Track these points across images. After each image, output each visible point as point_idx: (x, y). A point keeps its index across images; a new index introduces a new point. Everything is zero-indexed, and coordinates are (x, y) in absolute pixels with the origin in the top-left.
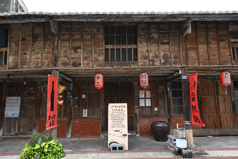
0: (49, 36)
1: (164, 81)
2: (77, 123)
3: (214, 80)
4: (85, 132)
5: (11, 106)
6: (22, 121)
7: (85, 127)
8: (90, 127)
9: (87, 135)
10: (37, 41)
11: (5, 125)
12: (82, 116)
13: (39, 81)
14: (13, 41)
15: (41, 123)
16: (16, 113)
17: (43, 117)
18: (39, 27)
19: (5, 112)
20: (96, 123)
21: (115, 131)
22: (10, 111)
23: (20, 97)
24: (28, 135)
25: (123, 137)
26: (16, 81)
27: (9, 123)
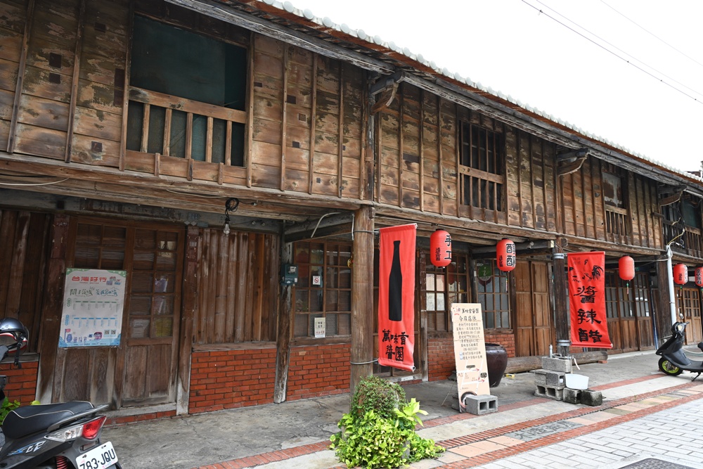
0: (355, 109)
1: (467, 256)
2: (303, 357)
3: (530, 262)
4: (321, 380)
5: (86, 304)
6: (129, 357)
7: (322, 366)
8: (332, 365)
9: (326, 390)
10: (326, 114)
11: (59, 375)
12: (314, 335)
13: (194, 224)
14: (261, 95)
15: (200, 360)
16: (107, 329)
17: (200, 343)
18: (330, 76)
19: (63, 327)
20: (345, 355)
21: (468, 367)
22: (84, 322)
23: (124, 272)
24: (154, 407)
25: (481, 378)
26: (110, 212)
27: (76, 367)
